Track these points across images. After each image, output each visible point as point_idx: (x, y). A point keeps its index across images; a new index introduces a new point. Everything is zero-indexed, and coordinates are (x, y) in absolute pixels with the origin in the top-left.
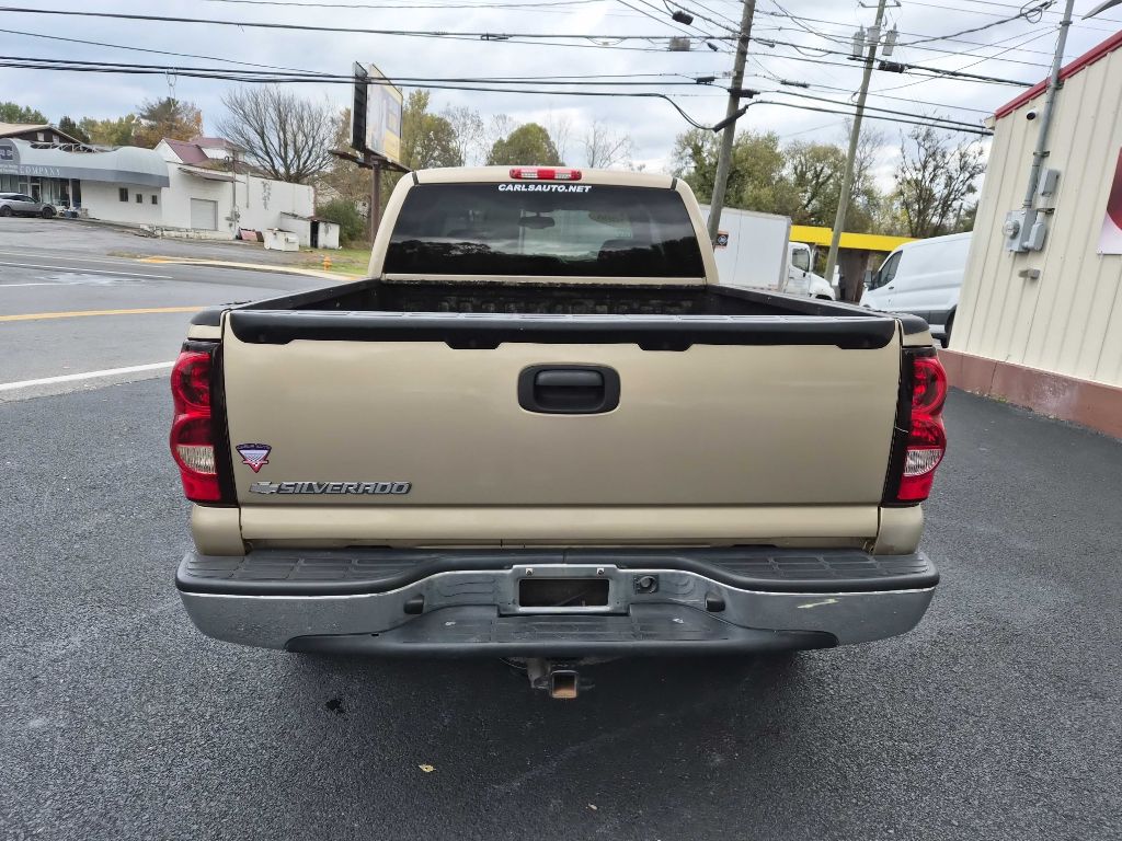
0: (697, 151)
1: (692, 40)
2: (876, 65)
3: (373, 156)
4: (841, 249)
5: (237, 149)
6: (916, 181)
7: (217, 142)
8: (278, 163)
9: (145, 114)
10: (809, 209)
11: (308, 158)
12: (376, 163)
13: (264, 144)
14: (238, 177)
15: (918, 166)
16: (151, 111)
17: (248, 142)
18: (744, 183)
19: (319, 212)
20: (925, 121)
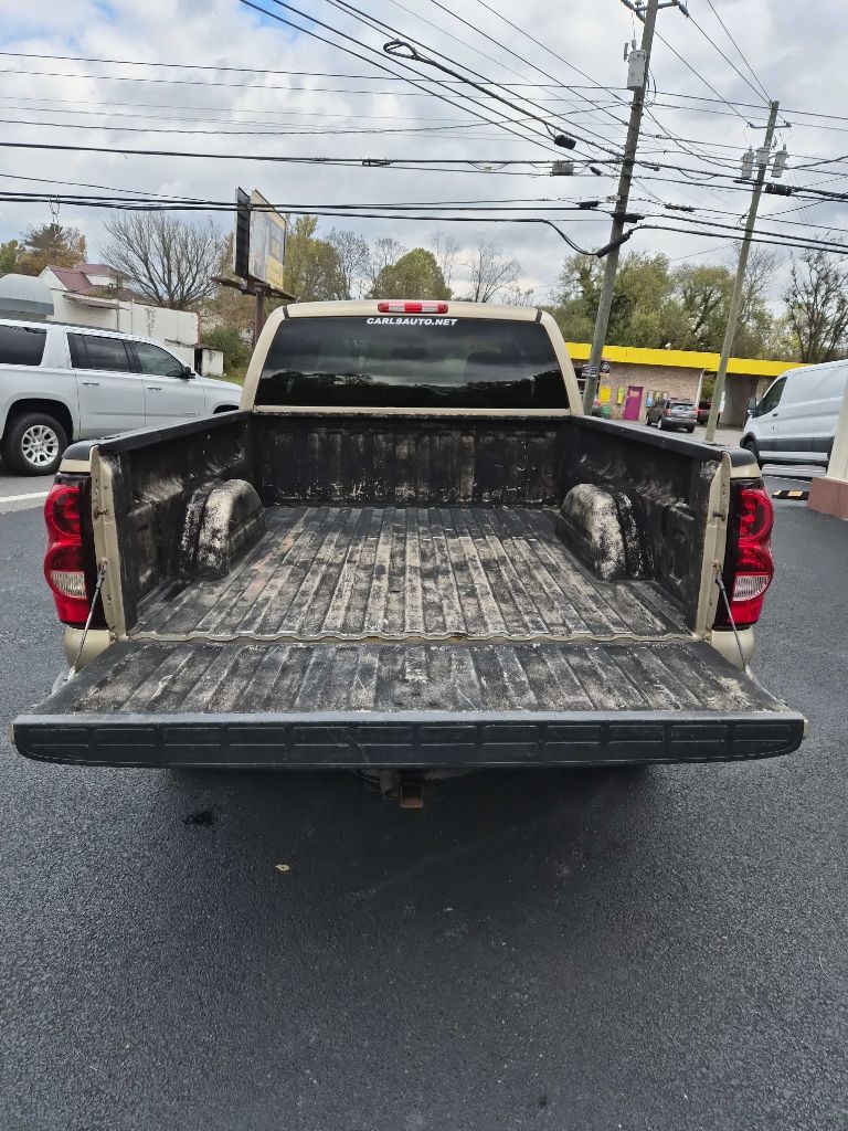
0: (585, 275)
1: (575, 164)
2: (764, 188)
3: (256, 283)
4: (728, 375)
5: (120, 276)
6: (808, 304)
7: (101, 269)
8: (162, 289)
9: (30, 240)
10: (698, 334)
11: (192, 285)
12: (259, 290)
13: (148, 270)
14: (122, 304)
15: (810, 289)
16: (35, 238)
17: (132, 269)
18: (632, 307)
19: (202, 338)
20: (815, 245)
